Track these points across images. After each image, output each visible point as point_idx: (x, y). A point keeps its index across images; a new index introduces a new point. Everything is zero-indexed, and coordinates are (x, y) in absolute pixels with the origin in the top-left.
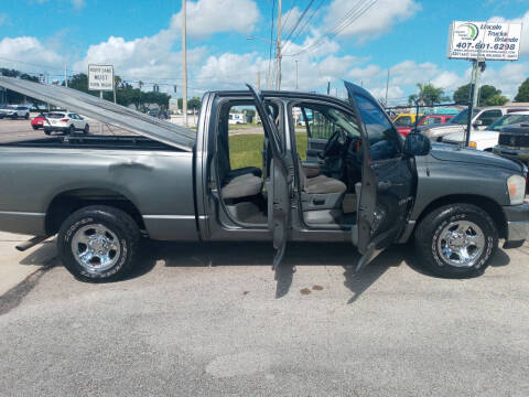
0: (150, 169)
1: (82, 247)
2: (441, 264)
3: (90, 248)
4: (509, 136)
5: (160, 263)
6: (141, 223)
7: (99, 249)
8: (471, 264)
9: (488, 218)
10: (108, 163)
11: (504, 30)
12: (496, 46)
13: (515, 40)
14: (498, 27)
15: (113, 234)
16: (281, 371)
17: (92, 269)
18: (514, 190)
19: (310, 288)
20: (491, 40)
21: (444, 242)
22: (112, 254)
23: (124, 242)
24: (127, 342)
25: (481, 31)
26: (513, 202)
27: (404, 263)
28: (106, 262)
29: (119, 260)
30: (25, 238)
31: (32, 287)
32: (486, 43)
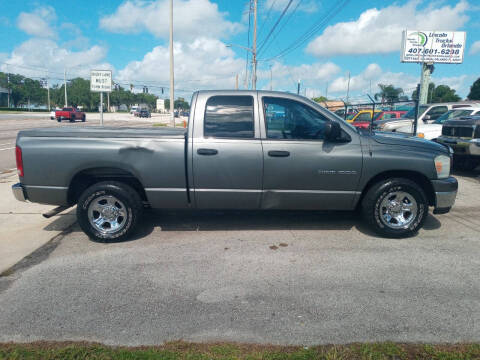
0: (151, 152)
1: (96, 215)
2: (382, 226)
3: (103, 215)
4: (451, 128)
5: (157, 229)
6: (143, 196)
7: (109, 216)
8: (406, 227)
9: (420, 190)
10: (118, 147)
11: (449, 37)
12: (443, 52)
13: (459, 46)
14: (444, 35)
15: (121, 204)
16: (254, 299)
17: (104, 232)
18: (440, 167)
19: (277, 245)
20: (438, 46)
21: (384, 209)
22: (120, 220)
23: (130, 210)
24: (136, 281)
25: (430, 39)
26: (440, 176)
27: (354, 228)
28: (115, 226)
29: (126, 225)
30: (50, 208)
31: (56, 246)
32: (434, 49)
